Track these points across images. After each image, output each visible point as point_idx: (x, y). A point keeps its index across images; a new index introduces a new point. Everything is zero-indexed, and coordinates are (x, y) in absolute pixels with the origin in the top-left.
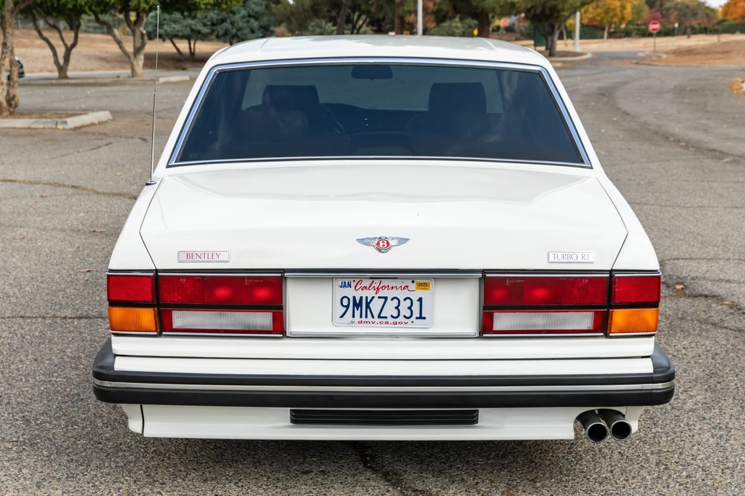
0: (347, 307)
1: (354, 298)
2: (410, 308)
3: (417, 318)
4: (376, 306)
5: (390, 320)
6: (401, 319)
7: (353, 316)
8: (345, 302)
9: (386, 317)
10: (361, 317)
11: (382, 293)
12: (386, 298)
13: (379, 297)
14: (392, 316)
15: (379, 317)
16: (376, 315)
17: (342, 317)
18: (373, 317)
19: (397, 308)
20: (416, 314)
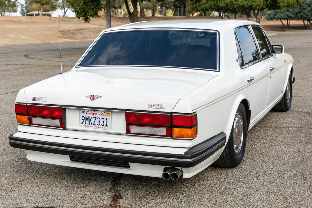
0: (84, 120)
1: (86, 117)
2: (103, 122)
3: (106, 126)
4: (93, 120)
5: (97, 126)
6: (101, 126)
7: (86, 124)
8: (83, 118)
9: (96, 125)
10: (88, 124)
11: (95, 116)
12: (96, 118)
13: (94, 117)
14: (98, 124)
15: (94, 124)
16: (93, 124)
17: (82, 123)
18: (92, 124)
19: (99, 122)
20: (105, 124)
